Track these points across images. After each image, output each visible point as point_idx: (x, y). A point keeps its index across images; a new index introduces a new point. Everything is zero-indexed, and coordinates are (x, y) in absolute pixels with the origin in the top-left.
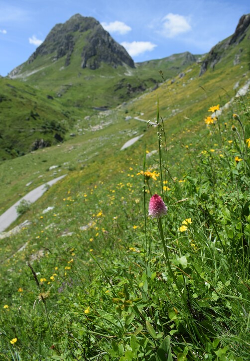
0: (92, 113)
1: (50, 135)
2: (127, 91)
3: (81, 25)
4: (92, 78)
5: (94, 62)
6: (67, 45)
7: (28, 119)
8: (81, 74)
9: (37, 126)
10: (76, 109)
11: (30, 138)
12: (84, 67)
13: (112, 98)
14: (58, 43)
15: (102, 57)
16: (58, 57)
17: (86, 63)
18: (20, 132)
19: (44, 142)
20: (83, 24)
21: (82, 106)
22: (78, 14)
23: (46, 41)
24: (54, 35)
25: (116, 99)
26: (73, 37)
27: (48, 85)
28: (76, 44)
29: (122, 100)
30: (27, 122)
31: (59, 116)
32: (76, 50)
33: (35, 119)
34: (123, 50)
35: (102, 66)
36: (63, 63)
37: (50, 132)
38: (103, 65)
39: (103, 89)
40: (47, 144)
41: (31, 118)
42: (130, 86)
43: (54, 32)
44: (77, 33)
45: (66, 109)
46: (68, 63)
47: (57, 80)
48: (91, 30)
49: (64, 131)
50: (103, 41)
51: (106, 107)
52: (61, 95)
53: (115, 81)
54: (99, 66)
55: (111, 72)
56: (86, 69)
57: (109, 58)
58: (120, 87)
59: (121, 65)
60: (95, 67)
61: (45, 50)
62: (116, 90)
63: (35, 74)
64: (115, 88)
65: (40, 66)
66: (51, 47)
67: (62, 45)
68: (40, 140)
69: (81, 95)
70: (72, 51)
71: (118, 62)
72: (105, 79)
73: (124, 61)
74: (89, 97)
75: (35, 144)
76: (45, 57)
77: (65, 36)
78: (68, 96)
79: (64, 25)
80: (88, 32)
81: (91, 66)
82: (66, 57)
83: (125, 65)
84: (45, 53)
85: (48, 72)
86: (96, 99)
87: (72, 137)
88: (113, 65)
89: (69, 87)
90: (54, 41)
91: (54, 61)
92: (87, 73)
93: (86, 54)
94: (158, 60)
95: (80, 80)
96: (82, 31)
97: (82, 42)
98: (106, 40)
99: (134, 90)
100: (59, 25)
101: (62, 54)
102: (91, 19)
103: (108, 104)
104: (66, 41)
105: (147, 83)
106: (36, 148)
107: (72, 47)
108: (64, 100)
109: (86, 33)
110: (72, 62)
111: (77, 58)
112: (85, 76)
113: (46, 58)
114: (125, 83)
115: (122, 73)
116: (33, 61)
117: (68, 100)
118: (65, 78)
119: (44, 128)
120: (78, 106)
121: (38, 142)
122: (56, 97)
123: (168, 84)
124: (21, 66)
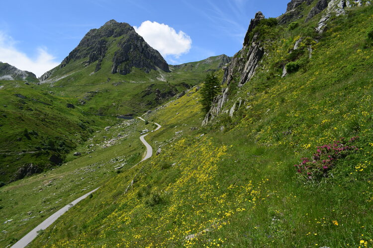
0: (115, 122)
1: (43, 157)
2: (155, 97)
3: (115, 31)
4: (120, 83)
5: (125, 67)
6: (100, 50)
7: (20, 140)
8: (110, 79)
9: (30, 147)
10: (98, 118)
11: (16, 163)
12: (115, 72)
13: (139, 104)
14: (91, 48)
15: (134, 62)
16: (89, 62)
17: (116, 67)
18: (5, 156)
19: (34, 167)
20: (118, 30)
21: (106, 114)
22: (113, 20)
23: (79, 45)
24: (88, 40)
25: (143, 106)
26: (106, 42)
27: (74, 91)
28: (109, 49)
29: (150, 106)
30: (19, 143)
31: (72, 128)
32: (108, 55)
33: (29, 139)
34: (157, 55)
35: (133, 72)
36: (94, 68)
37: (45, 154)
38: (134, 70)
39: (130, 96)
40: (38, 170)
41: (25, 137)
42: (159, 91)
43: (88, 37)
44: (111, 38)
45: (86, 118)
46: (98, 68)
47: (85, 85)
48: (124, 35)
49: (69, 149)
50: (136, 47)
51: (131, 115)
52: (84, 103)
53: (143, 87)
54: (130, 71)
55: (142, 77)
56: (116, 74)
57: (142, 63)
58: (148, 93)
59: (155, 69)
60: (126, 72)
61: (78, 54)
62: (143, 97)
63: (63, 79)
64: (143, 94)
65: (71, 70)
66: (85, 52)
67: (95, 51)
68: (29, 165)
69: (106, 103)
70: (104, 56)
71: (152, 66)
72: (135, 84)
73: (158, 66)
74: (114, 104)
75: (22, 171)
76: (78, 61)
77: (99, 42)
78: (92, 104)
79: (98, 30)
80: (121, 37)
81: (121, 71)
82: (97, 62)
83: (159, 69)
84: (79, 57)
85: (77, 78)
86: (121, 106)
87: (76, 157)
88: (145, 70)
89: (94, 94)
90: (88, 46)
91: (86, 66)
92: (117, 78)
93: (117, 59)
94: (196, 63)
95: (107, 86)
96: (115, 36)
97: (114, 47)
98: (139, 44)
99: (164, 96)
100: (93, 31)
101: (93, 58)
102: (126, 25)
103: (134, 111)
104: (99, 46)
105: (178, 88)
106: (21, 176)
107: (104, 52)
108: (86, 108)
109: (119, 38)
110: (103, 67)
111: (108, 63)
112: (114, 82)
113: (78, 63)
114: (154, 88)
115: (154, 78)
116: (65, 65)
117: (91, 108)
118: (93, 84)
119: (39, 149)
120: (101, 114)
121: (26, 168)
122: (78, 105)
123: (193, 91)
124: (52, 70)
